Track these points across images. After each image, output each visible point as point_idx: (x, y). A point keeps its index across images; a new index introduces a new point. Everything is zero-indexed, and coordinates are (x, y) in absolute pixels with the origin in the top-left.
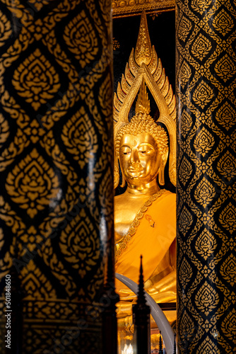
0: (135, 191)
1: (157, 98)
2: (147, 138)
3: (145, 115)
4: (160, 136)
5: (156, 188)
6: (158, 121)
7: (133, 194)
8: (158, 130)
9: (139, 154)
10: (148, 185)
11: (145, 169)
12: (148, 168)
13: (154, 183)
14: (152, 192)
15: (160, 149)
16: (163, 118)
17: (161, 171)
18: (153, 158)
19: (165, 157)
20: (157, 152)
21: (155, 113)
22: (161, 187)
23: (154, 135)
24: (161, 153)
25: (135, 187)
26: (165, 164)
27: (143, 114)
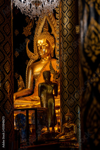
0: (43, 60)
1: (51, 25)
3: (46, 32)
4: (50, 39)
5: (51, 58)
6: (51, 33)
7: (42, 61)
8: (50, 37)
9: (42, 47)
10: (48, 57)
12: (46, 51)
15: (51, 44)
16: (53, 32)
17: (52, 51)
18: (48, 48)
19: (53, 47)
20: (49, 45)
23: (48, 39)
24: (51, 45)
25: (43, 59)
27: (45, 31)
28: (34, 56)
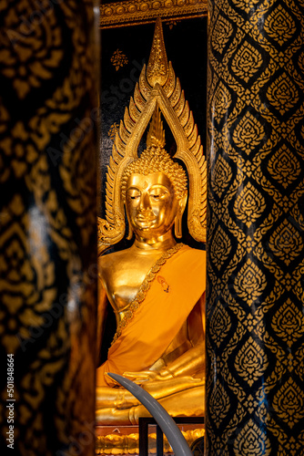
0: (145, 245)
1: (173, 128)
2: (160, 179)
3: (159, 149)
4: (177, 177)
5: (171, 242)
6: (175, 156)
7: (142, 249)
8: (175, 169)
9: (151, 199)
10: (161, 238)
11: (158, 218)
12: (162, 216)
13: (169, 235)
14: (167, 247)
15: (177, 193)
16: (181, 153)
17: (177, 220)
18: (168, 205)
19: (182, 203)
20: (173, 197)
21: (171, 146)
22: (178, 241)
23: (169, 175)
24: (178, 197)
25: (145, 241)
26: (182, 211)
27: (156, 148)
28: (107, 229)
